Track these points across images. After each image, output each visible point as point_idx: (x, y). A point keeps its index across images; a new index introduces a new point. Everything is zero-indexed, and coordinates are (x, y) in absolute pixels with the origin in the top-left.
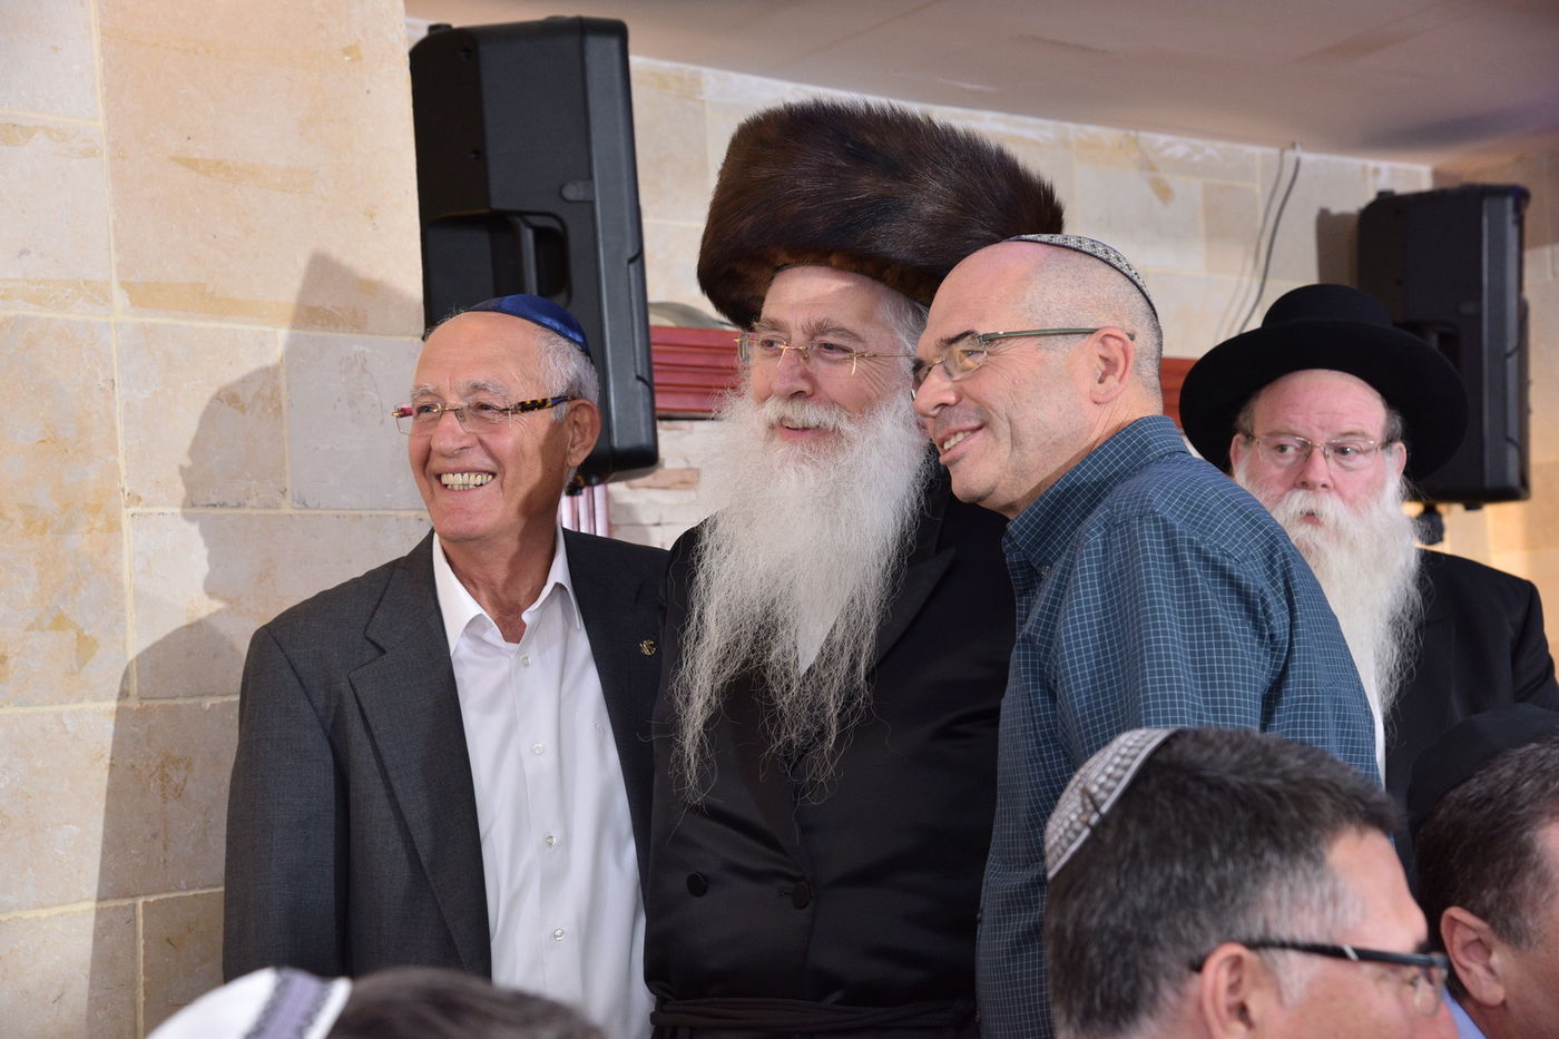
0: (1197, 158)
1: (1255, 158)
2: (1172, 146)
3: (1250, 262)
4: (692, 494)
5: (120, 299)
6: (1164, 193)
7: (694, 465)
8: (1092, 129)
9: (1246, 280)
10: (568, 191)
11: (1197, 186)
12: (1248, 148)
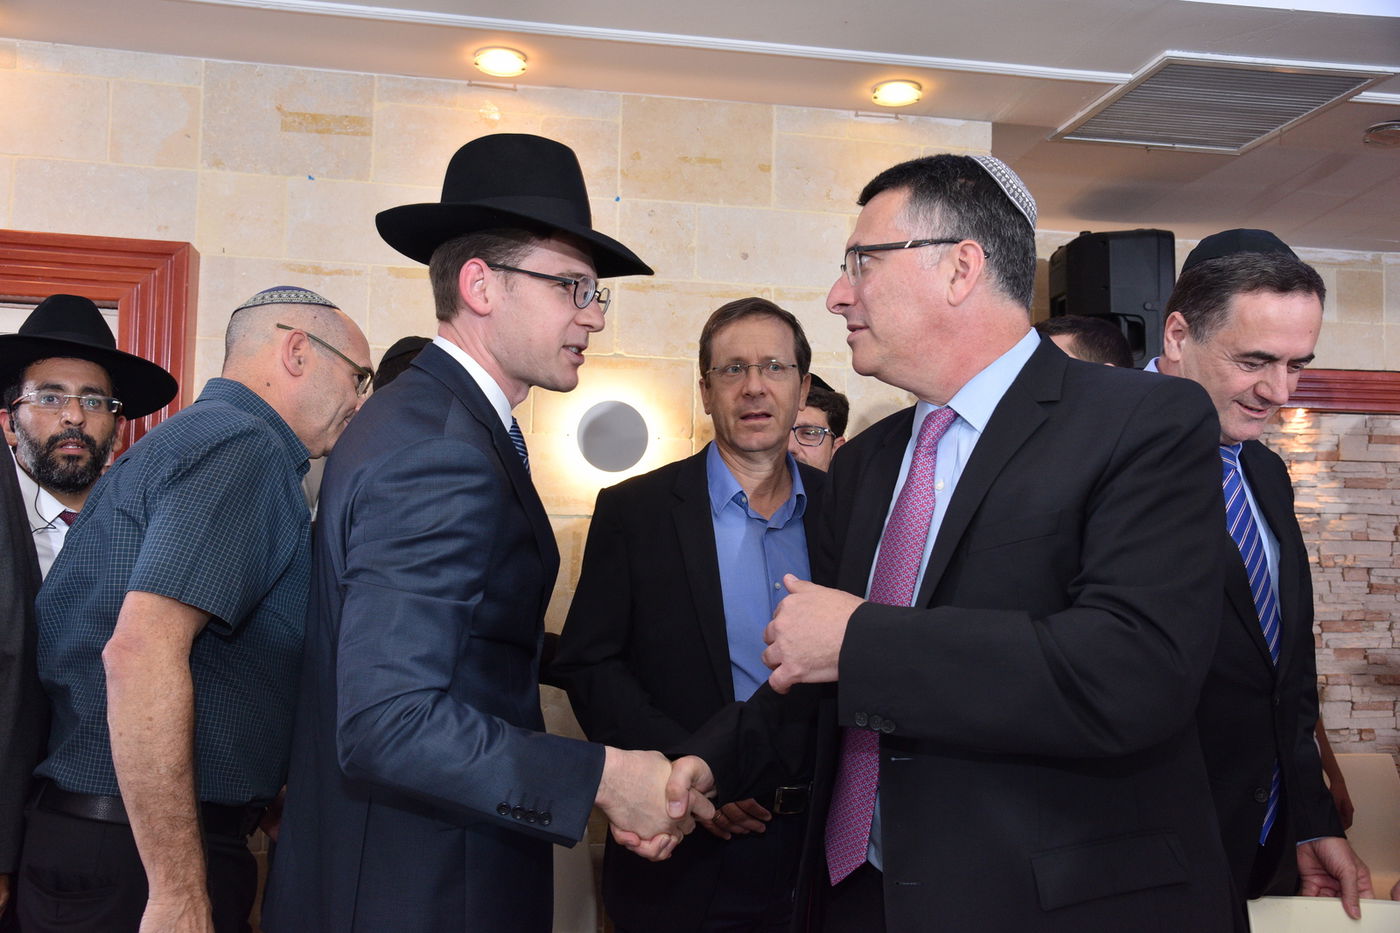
10: (1148, 306)
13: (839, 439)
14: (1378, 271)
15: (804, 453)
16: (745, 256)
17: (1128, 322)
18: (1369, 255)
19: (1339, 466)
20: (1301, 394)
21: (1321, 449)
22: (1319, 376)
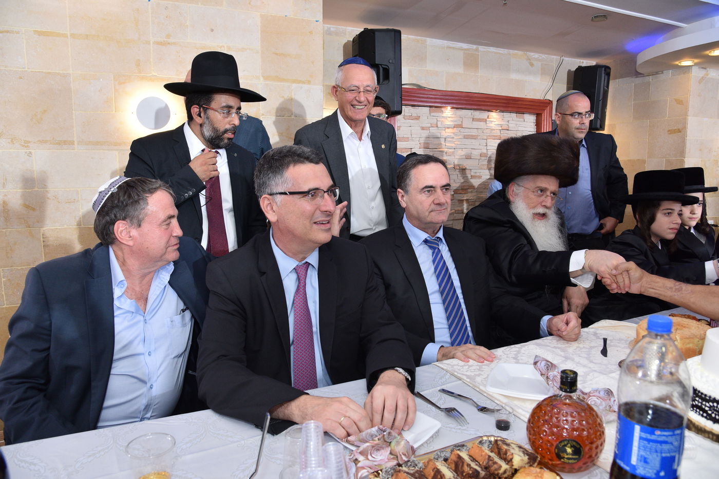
0: (540, 58)
1: (554, 59)
2: (536, 56)
3: (551, 79)
4: (418, 121)
5: (262, 79)
6: (532, 65)
7: (419, 115)
8: (516, 51)
9: (550, 83)
10: (390, 61)
11: (540, 64)
12: (553, 57)
14: (477, 53)
16: (212, 30)
17: (382, 67)
18: (475, 47)
19: (462, 130)
20: (449, 101)
21: (456, 123)
22: (456, 94)
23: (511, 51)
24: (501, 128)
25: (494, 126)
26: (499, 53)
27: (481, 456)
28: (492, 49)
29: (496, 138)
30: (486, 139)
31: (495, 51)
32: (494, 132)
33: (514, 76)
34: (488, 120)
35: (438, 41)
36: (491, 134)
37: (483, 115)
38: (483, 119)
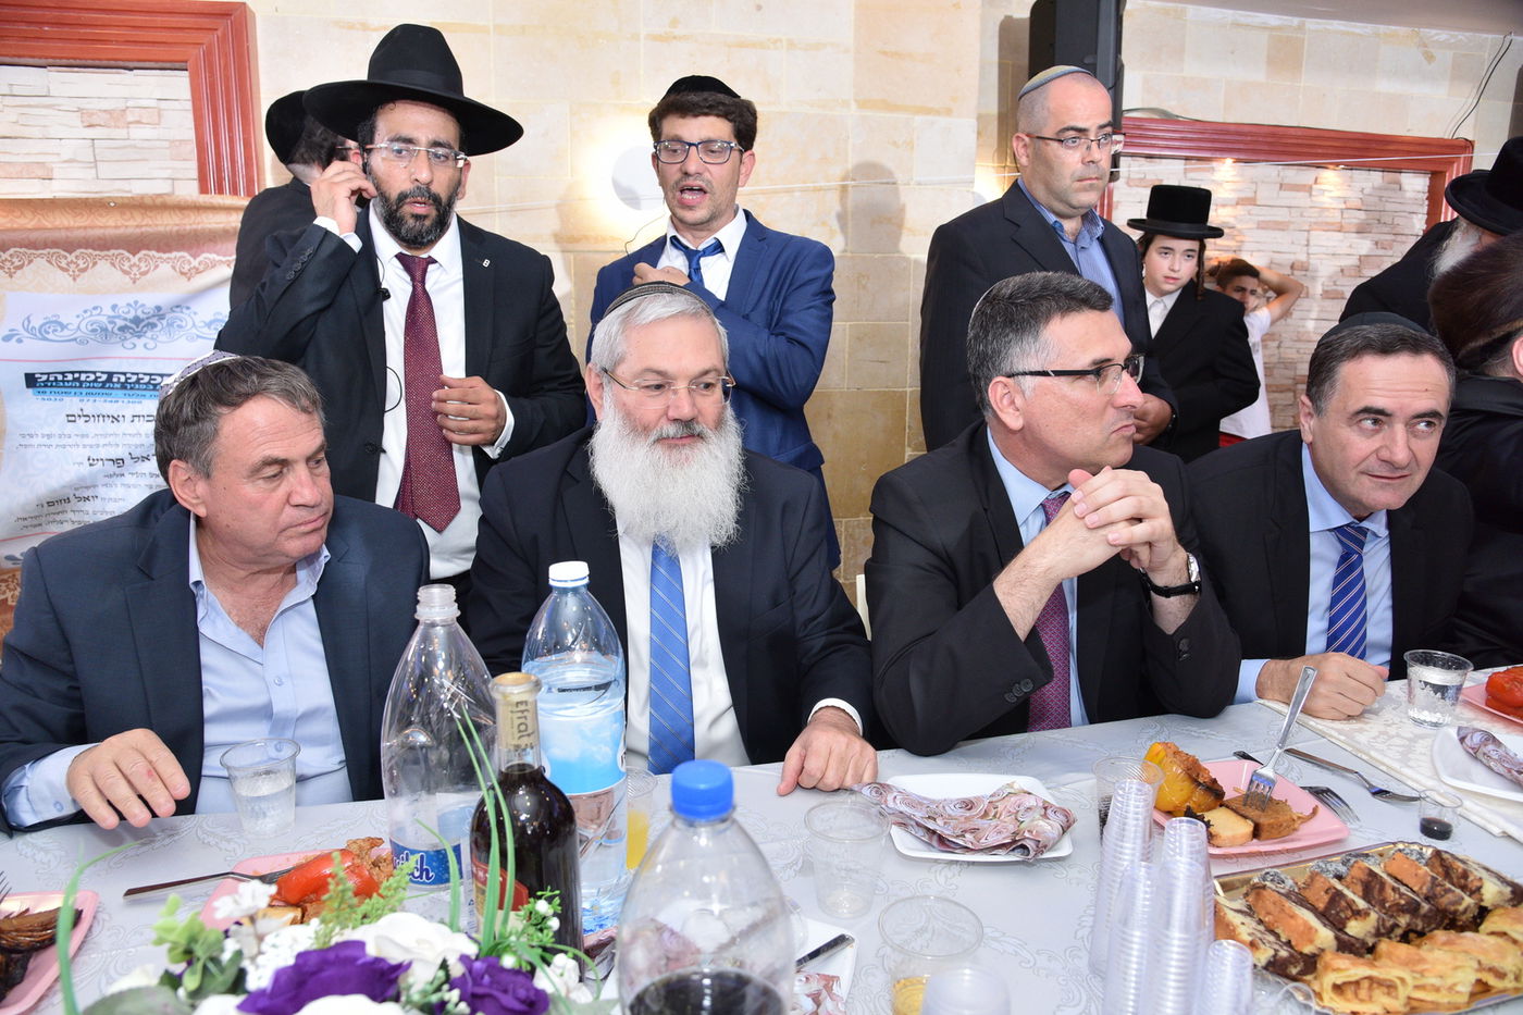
0: (1452, 41)
2: (1442, 35)
3: (1475, 91)
5: (854, 106)
6: (1430, 58)
8: (1394, 28)
9: (1470, 100)
11: (1449, 54)
12: (1485, 36)
13: (749, 152)
14: (1302, 36)
15: (710, 173)
16: (759, 8)
18: (1296, 21)
19: (1255, 210)
20: (1230, 146)
21: (1243, 195)
22: (1246, 129)
23: (1382, 28)
24: (1343, 206)
25: (1330, 201)
26: (1353, 34)
27: (1416, 875)
28: (1337, 25)
29: (1331, 228)
30: (1308, 231)
31: (1342, 28)
32: (1327, 214)
33: (1384, 86)
34: (1314, 186)
35: (1213, 10)
36: (1320, 220)
37: (1307, 175)
38: (1305, 186)
